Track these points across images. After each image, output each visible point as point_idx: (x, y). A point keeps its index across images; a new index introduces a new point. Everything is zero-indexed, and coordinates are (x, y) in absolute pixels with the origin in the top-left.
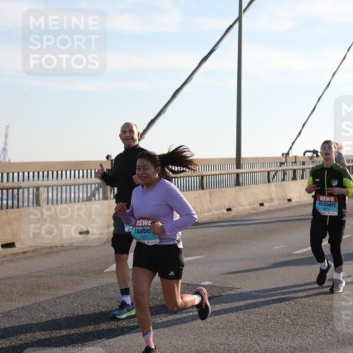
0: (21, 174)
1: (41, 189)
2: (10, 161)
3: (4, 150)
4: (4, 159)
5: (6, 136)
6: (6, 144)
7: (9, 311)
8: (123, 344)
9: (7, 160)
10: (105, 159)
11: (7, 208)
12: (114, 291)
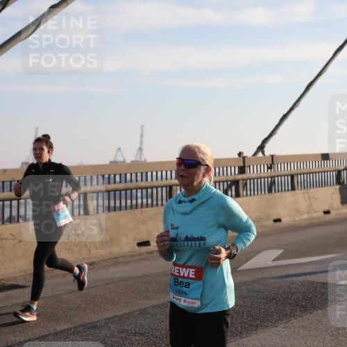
0: (154, 173)
1: (174, 188)
2: (145, 160)
3: (140, 149)
4: (140, 158)
5: (142, 136)
6: (141, 143)
7: (145, 309)
8: (257, 343)
9: (143, 159)
10: (237, 156)
11: (142, 207)
12: (248, 290)
